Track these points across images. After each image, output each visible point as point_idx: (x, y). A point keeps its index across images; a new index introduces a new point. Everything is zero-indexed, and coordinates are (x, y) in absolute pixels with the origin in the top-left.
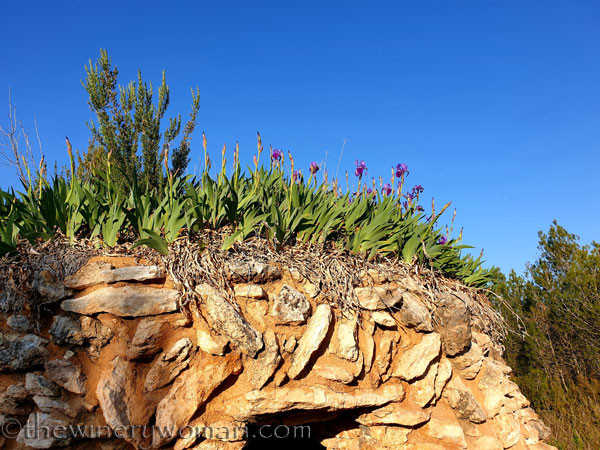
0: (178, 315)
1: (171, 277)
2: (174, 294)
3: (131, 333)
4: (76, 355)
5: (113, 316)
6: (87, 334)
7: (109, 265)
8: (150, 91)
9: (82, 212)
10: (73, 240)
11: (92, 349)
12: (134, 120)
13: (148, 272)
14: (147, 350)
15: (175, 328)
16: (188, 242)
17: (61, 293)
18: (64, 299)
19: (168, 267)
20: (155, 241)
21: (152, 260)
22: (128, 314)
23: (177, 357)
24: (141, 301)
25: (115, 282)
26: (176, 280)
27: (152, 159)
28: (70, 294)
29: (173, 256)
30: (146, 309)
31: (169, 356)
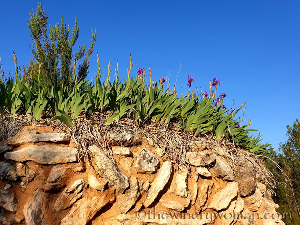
0: (77, 165)
1: (74, 141)
2: (75, 151)
3: (47, 174)
4: (12, 187)
5: (36, 163)
6: (20, 174)
7: (35, 132)
8: (68, 30)
9: (21, 99)
10: (15, 116)
11: (22, 183)
12: (57, 46)
13: (59, 136)
14: (56, 185)
15: (74, 173)
16: (85, 120)
17: (5, 148)
18: (6, 152)
19: (72, 135)
20: (65, 118)
21: (62, 130)
22: (46, 163)
23: (75, 191)
24: (55, 155)
25: (39, 142)
26: (77, 142)
27: (67, 70)
28: (11, 149)
29: (75, 128)
30: (57, 160)
31: (70, 190)
